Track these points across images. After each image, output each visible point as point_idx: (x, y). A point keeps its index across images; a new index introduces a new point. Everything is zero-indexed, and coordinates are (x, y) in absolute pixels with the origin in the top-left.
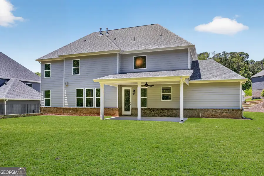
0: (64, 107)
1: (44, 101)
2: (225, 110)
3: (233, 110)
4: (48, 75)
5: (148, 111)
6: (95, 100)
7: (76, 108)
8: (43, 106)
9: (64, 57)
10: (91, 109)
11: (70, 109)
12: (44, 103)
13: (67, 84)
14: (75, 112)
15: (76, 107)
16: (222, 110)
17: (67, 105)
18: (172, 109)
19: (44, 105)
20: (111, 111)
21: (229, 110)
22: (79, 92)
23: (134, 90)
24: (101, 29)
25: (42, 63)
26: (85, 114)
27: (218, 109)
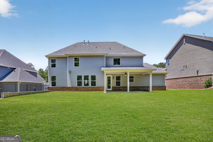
0: (68, 86)
1: (51, 83)
2: (159, 87)
3: (162, 87)
4: (54, 66)
5: (122, 88)
6: (90, 82)
7: (77, 87)
8: (51, 86)
9: (68, 55)
10: (88, 87)
11: (73, 88)
12: (51, 84)
13: (70, 72)
14: (76, 89)
15: (77, 86)
16: (158, 87)
17: (71, 85)
18: (134, 87)
19: (51, 85)
20: (101, 89)
21: (161, 87)
22: (79, 78)
23: (113, 77)
24: (84, 41)
25: (49, 58)
26: (84, 91)
27: (156, 87)
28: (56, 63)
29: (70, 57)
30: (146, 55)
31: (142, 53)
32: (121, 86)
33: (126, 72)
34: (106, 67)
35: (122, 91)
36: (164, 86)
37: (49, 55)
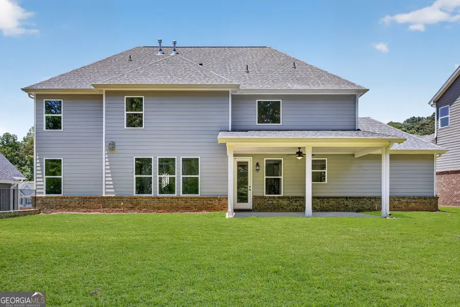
0: (104, 195)
1: (44, 183)
2: (414, 198)
3: (425, 198)
4: (55, 124)
5: (285, 202)
6: (179, 181)
7: (135, 198)
8: (42, 193)
9: (104, 90)
10: (172, 198)
11: (119, 199)
12: (44, 187)
13: (112, 147)
14: (133, 205)
15: (135, 195)
16: (409, 198)
17: (113, 191)
18: (328, 198)
19: (44, 191)
20: (216, 203)
21: (419, 198)
22: (142, 165)
23: (257, 164)
24: (160, 41)
25: (39, 97)
26: (158, 209)
27: (404, 198)
28: (62, 115)
29: (114, 94)
30: (368, 90)
31: (353, 84)
32: (282, 195)
33: (299, 148)
34: (233, 130)
35: (286, 211)
36: (430, 195)
37: (39, 87)
